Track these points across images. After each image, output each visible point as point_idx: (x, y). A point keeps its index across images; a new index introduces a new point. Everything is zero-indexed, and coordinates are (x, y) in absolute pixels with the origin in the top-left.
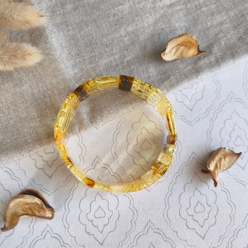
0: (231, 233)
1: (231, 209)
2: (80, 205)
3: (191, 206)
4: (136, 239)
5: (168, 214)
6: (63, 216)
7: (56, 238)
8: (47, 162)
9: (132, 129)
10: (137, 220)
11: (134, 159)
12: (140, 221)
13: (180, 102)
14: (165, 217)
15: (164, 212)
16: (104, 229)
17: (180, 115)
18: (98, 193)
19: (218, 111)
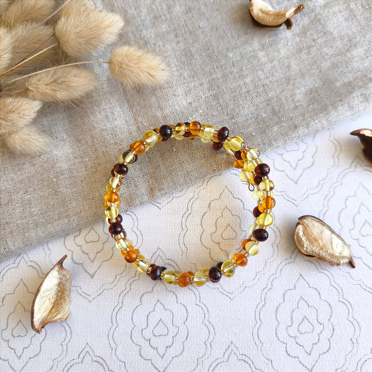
0: (353, 366)
1: (354, 329)
2: (132, 317)
3: (293, 324)
4: (211, 369)
5: (259, 333)
6: (109, 332)
7: (99, 363)
8: (87, 254)
9: (209, 210)
10: (214, 340)
11: (211, 252)
12: (218, 343)
13: (280, 171)
14: (255, 338)
15: (253, 330)
16: (165, 352)
17: (279, 190)
18: (158, 300)
19: (336, 185)
